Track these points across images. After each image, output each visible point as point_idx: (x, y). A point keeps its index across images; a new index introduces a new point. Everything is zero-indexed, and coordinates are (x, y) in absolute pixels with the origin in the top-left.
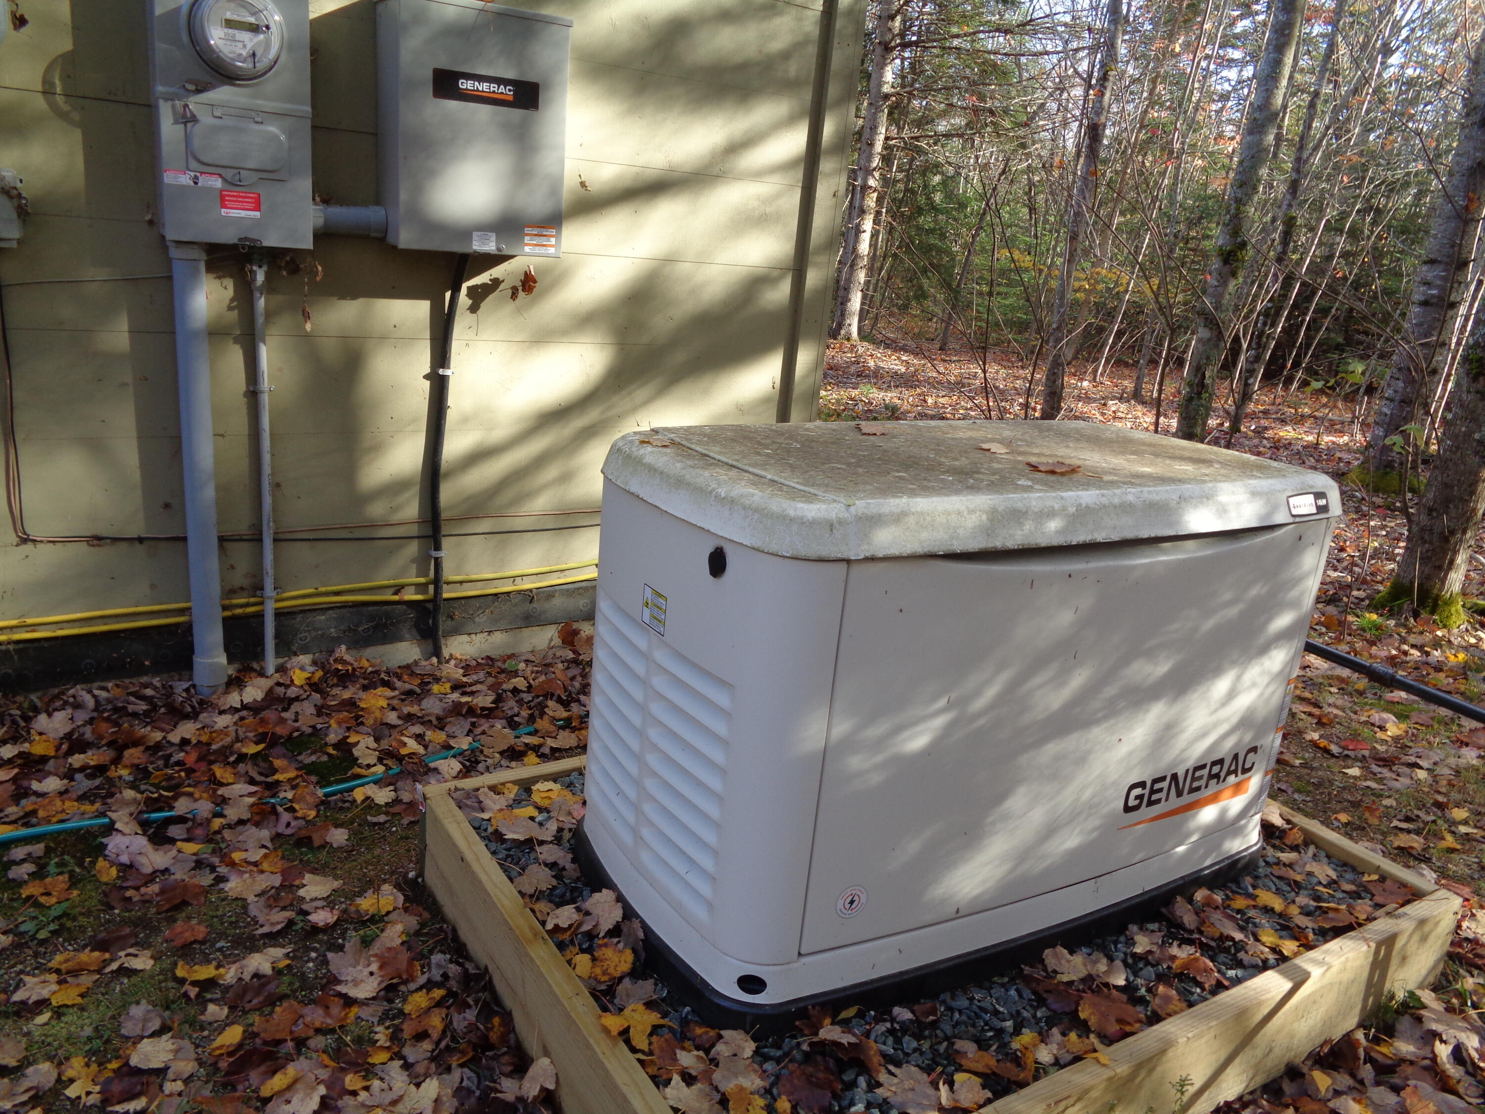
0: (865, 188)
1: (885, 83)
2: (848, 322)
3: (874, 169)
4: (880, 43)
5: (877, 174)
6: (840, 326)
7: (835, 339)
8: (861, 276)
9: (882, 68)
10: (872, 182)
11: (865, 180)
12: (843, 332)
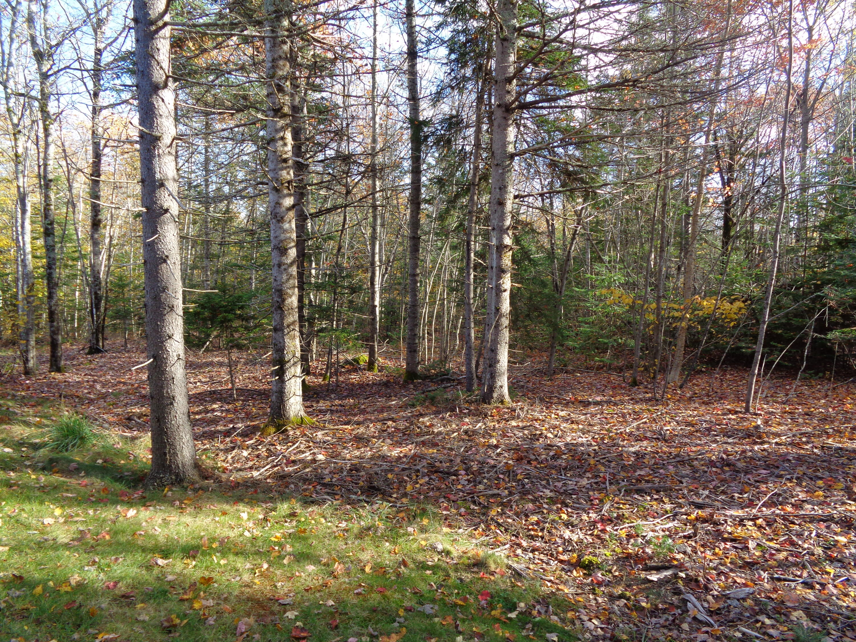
0: (501, 248)
1: (509, 143)
2: (499, 384)
3: (508, 228)
4: (499, 106)
5: (510, 232)
6: (491, 389)
7: (489, 404)
8: (506, 335)
9: (506, 130)
10: (508, 241)
11: (500, 239)
12: (495, 395)
